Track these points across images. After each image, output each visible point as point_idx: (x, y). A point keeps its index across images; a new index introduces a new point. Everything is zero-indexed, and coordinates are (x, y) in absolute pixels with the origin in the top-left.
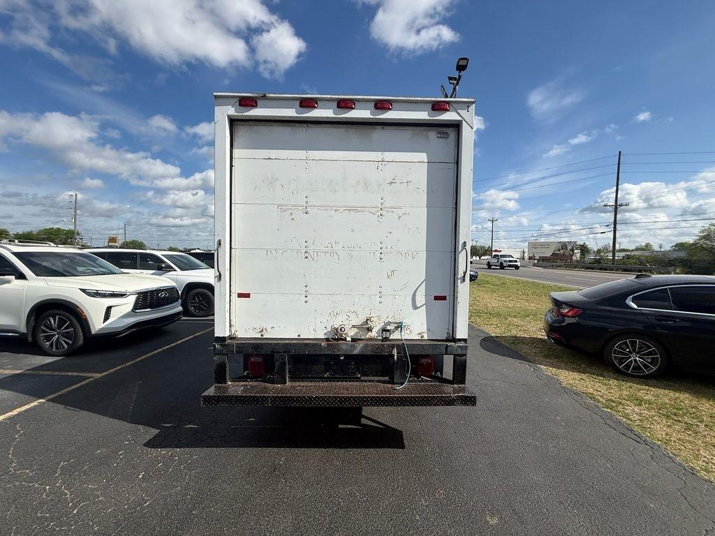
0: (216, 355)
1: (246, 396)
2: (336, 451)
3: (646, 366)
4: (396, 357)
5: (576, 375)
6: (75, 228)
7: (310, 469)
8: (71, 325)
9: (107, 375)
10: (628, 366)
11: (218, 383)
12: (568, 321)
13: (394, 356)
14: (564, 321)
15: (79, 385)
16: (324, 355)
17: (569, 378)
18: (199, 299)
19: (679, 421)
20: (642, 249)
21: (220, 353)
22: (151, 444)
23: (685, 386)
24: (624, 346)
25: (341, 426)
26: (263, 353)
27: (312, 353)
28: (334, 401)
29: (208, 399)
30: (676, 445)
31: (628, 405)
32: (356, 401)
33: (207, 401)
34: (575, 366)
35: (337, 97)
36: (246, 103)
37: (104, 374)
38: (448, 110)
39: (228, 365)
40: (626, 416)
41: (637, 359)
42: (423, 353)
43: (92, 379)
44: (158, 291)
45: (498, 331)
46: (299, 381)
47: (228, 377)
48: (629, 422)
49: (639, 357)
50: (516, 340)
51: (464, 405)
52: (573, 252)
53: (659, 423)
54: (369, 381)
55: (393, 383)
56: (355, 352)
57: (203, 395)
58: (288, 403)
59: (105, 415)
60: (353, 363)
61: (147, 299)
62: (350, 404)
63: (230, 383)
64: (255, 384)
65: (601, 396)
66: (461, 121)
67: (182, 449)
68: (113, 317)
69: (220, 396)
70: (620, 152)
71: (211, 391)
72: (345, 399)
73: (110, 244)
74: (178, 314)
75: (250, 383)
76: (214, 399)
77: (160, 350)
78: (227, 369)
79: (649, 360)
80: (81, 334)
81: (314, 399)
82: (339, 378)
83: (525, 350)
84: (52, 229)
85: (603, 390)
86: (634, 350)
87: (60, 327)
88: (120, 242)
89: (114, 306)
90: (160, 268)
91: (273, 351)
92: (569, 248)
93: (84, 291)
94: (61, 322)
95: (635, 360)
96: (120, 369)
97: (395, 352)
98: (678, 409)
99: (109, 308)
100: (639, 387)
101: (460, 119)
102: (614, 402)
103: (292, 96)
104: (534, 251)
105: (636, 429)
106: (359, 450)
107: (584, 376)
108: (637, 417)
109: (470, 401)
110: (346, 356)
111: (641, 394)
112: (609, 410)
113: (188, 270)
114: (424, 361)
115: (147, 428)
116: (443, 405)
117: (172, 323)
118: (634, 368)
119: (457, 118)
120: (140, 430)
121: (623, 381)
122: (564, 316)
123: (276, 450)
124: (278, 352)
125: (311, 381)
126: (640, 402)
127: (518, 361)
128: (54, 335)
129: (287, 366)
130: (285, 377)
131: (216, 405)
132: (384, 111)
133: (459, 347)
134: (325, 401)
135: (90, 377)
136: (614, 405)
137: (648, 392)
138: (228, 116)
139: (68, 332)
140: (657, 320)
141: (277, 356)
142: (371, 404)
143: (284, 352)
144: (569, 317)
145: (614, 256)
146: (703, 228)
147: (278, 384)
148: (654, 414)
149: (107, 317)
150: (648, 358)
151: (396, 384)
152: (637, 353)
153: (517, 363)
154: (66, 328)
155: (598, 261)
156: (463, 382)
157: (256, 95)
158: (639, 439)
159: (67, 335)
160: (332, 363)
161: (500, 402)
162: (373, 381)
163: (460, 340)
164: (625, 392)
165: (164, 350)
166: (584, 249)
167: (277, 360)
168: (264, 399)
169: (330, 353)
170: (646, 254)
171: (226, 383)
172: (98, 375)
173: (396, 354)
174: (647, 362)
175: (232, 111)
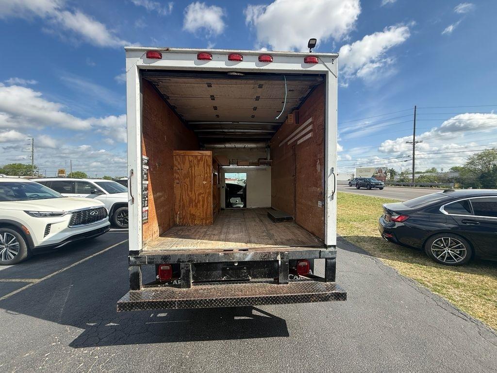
0: (131, 265)
1: (156, 302)
2: (233, 342)
3: (456, 257)
4: (280, 262)
5: (406, 265)
6: (33, 163)
7: (212, 362)
8: (17, 240)
9: (45, 280)
10: (443, 257)
11: (133, 289)
12: (398, 225)
13: (278, 261)
14: (395, 225)
15: (20, 290)
16: (221, 262)
17: (403, 267)
18: (123, 215)
19: (489, 300)
20: (430, 172)
21: (134, 264)
22: (76, 344)
23: (485, 271)
24: (439, 242)
25: (236, 318)
26: (170, 263)
27: (211, 261)
28: (231, 302)
29: (123, 306)
30: (493, 321)
31: (449, 289)
32: (249, 301)
33: (121, 307)
34: (404, 257)
35: (228, 51)
36: (152, 55)
37: (43, 279)
38: (317, 63)
39: (141, 274)
40: (450, 298)
41: (449, 251)
42: (301, 258)
43: (32, 284)
44: (89, 210)
45: (344, 232)
46: (201, 285)
47: (141, 284)
48: (453, 302)
49: (451, 250)
50: (359, 239)
51: (337, 300)
52: (386, 174)
53: (475, 302)
54: (259, 282)
55: (278, 283)
56: (247, 259)
57: (118, 302)
58: (192, 306)
59: (39, 317)
60: (245, 268)
61: (81, 217)
62: (244, 304)
63: (143, 289)
64: (164, 288)
65: (428, 282)
66: (327, 72)
67: (103, 348)
68: (53, 232)
69: (133, 303)
70: (415, 106)
71: (126, 299)
72: (240, 300)
73: (60, 175)
74: (107, 227)
75: (160, 288)
76: (128, 305)
77: (91, 257)
78: (141, 277)
79: (458, 252)
80: (26, 247)
81: (215, 301)
82: (234, 280)
83: (366, 246)
84: (15, 164)
85: (428, 275)
86: (447, 245)
87: (7, 241)
88: (67, 173)
89: (53, 224)
90: (93, 193)
91: (179, 261)
92: (384, 171)
93: (27, 212)
94: (9, 238)
95: (448, 252)
96: (57, 274)
97: (279, 258)
98: (486, 290)
99: (49, 226)
100: (454, 273)
101: (327, 70)
102: (439, 286)
103: (190, 50)
104: (361, 174)
105: (461, 308)
106: (252, 340)
107: (412, 266)
108: (459, 298)
109: (341, 296)
110: (239, 262)
111: (456, 278)
112: (437, 293)
113: (115, 193)
114: (302, 264)
115: (73, 328)
116: (320, 301)
117: (102, 234)
118: (448, 258)
119: (324, 69)
120: (66, 331)
121: (441, 268)
122: (394, 221)
123: (183, 344)
124: (183, 262)
125: (211, 284)
126: (457, 285)
127: (363, 255)
128: (3, 248)
129: (191, 272)
130: (189, 282)
131: (130, 310)
132: (266, 63)
133: (330, 252)
134: (224, 303)
135: (30, 283)
136: (439, 288)
137: (461, 277)
138: (138, 67)
139: (14, 246)
140: (464, 223)
141: (182, 265)
142: (262, 303)
143: (189, 261)
144: (399, 222)
145: (413, 176)
146: (469, 157)
147: (184, 288)
148: (470, 294)
149: (47, 232)
150: (457, 251)
151: (281, 283)
152: (450, 247)
153: (362, 257)
154: (13, 242)
155: (402, 180)
156: (333, 279)
157: (160, 49)
158: (465, 318)
159: (14, 248)
160: (228, 268)
161: (356, 290)
162: (262, 282)
163: (330, 246)
164: (445, 278)
165: (94, 256)
166: (392, 172)
167: (182, 269)
168: (172, 303)
169: (226, 260)
170: (434, 175)
171: (139, 289)
172: (37, 281)
173: (280, 259)
174: (457, 253)
175: (141, 62)
